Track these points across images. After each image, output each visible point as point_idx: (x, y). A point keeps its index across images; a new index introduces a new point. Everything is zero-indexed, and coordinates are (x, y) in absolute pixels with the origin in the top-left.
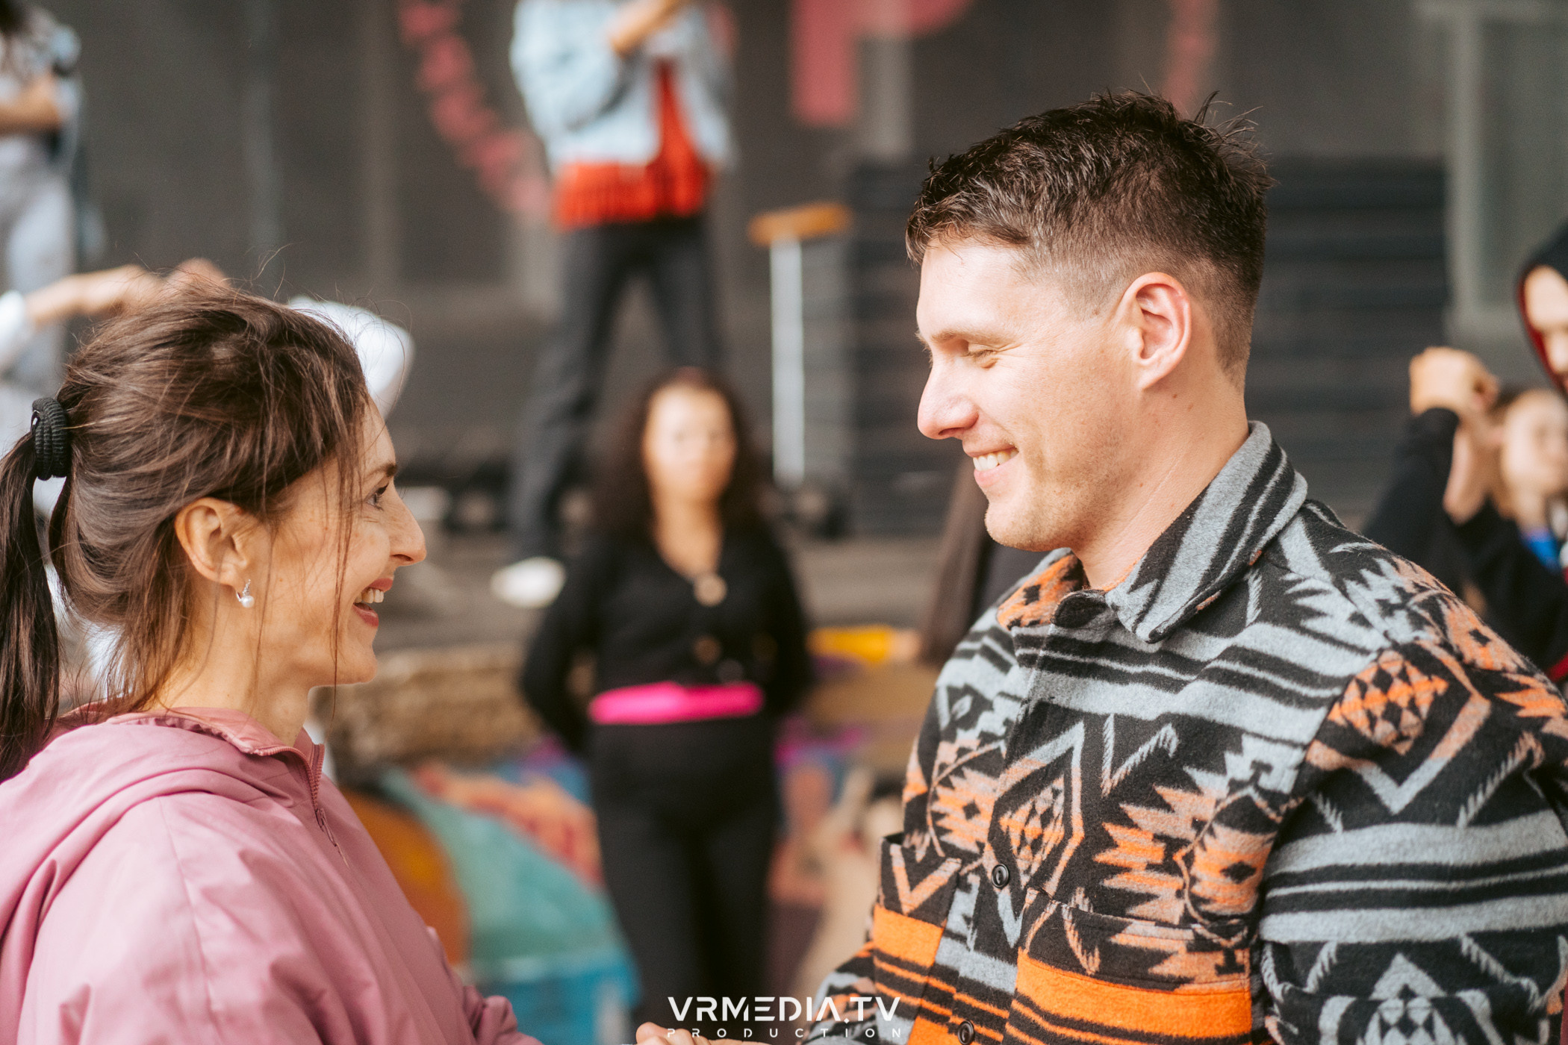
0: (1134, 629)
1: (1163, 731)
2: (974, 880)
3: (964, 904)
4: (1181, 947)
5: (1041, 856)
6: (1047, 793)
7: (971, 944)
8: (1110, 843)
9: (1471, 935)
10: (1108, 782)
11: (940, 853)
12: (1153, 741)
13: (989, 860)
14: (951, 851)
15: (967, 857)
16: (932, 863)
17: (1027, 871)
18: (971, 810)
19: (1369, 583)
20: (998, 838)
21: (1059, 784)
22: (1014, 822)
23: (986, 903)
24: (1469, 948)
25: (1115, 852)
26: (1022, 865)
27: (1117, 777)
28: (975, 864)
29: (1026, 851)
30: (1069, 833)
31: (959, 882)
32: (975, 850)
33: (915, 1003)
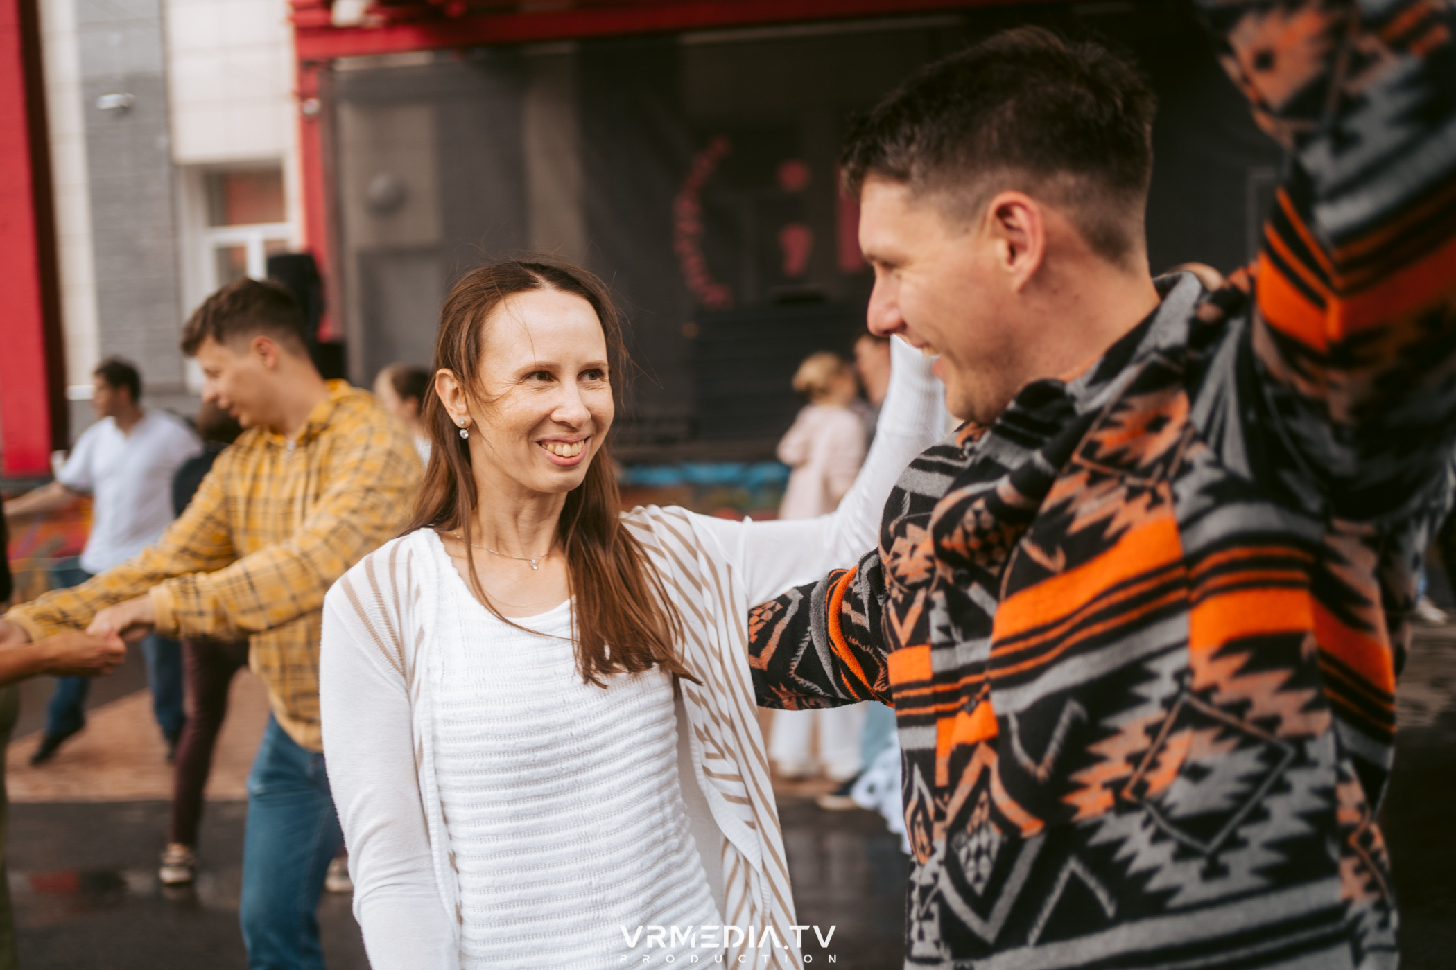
11: (909, 592)
15: (925, 584)
22: (953, 541)
31: (929, 605)
32: (926, 576)
33: (931, 710)
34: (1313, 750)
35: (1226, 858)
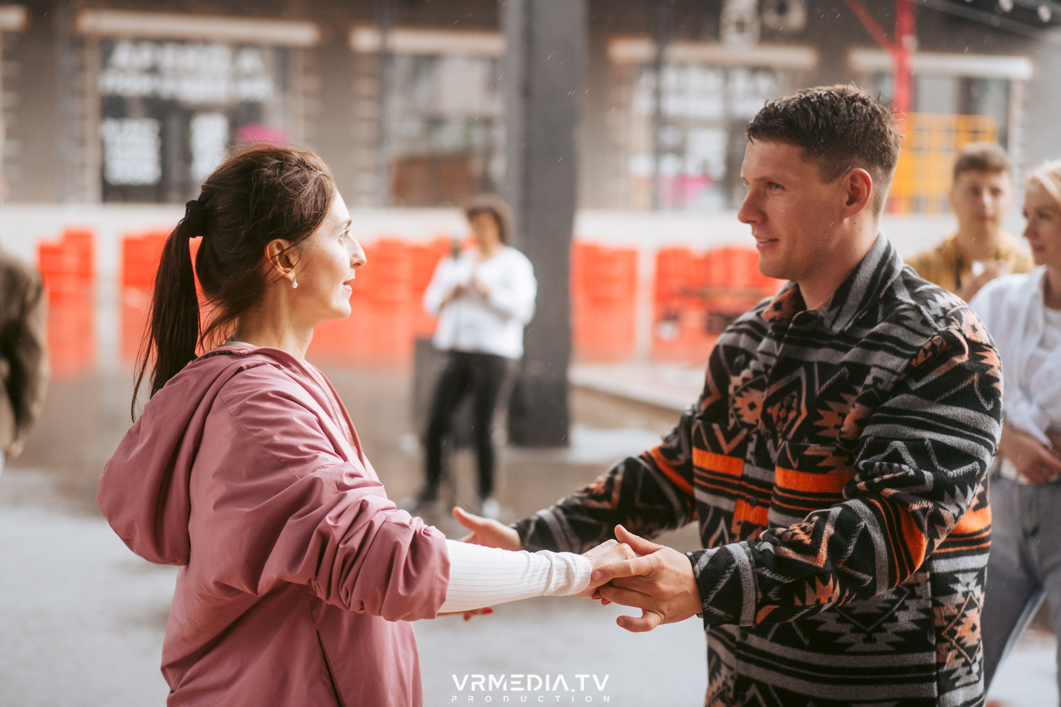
0: (831, 327)
1: (843, 369)
2: (755, 437)
3: (751, 447)
4: (830, 454)
5: (786, 425)
6: (788, 398)
7: (754, 462)
8: (820, 417)
9: (930, 439)
10: (818, 391)
11: (739, 425)
12: (838, 373)
13: (761, 426)
14: (744, 425)
15: (750, 427)
16: (736, 431)
17: (781, 431)
18: (752, 406)
19: (931, 307)
20: (765, 417)
21: (795, 393)
22: (773, 411)
23: (761, 446)
24: (928, 444)
25: (822, 421)
26: (778, 429)
27: (822, 389)
28: (754, 430)
29: (780, 424)
30: (799, 413)
31: (748, 439)
32: (754, 423)
33: (735, 492)
34: (918, 591)
35: (876, 635)
